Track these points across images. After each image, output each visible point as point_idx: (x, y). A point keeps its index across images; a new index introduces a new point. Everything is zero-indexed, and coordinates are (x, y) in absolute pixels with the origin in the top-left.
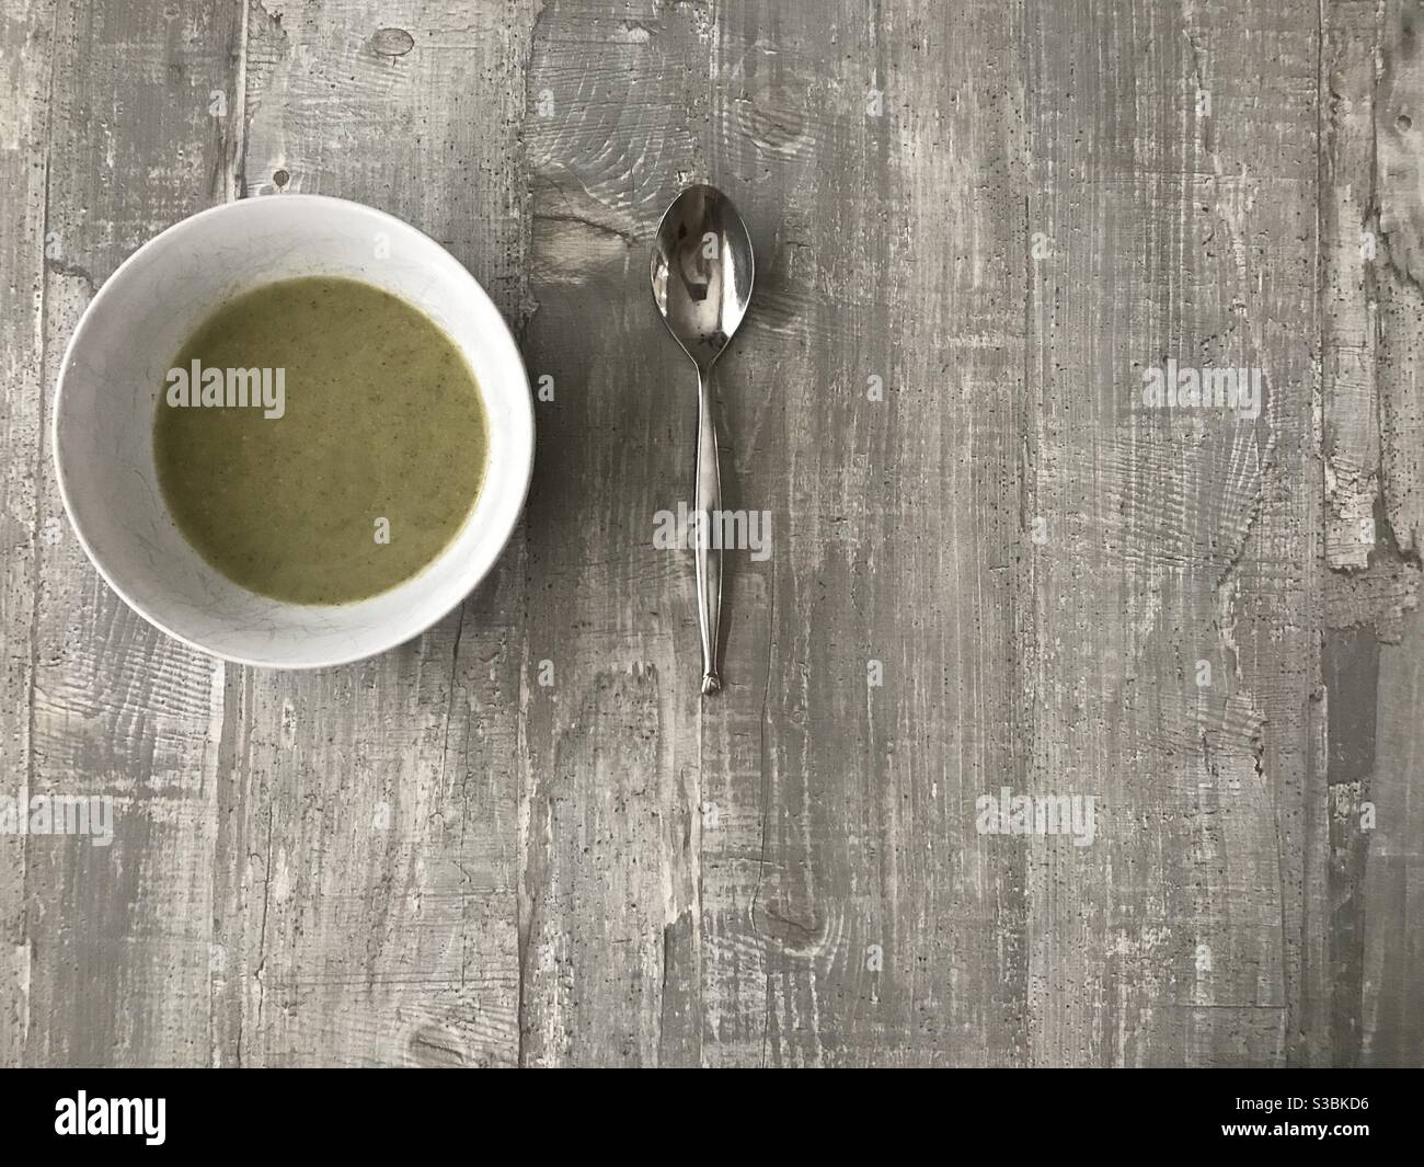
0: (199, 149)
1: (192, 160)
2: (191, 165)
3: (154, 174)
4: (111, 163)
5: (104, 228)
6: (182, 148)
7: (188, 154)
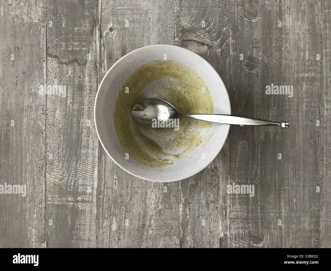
0: (88, 22)
1: (86, 25)
2: (86, 26)
3: (76, 29)
4: (64, 26)
5: (62, 44)
6: (84, 21)
7: (85, 23)
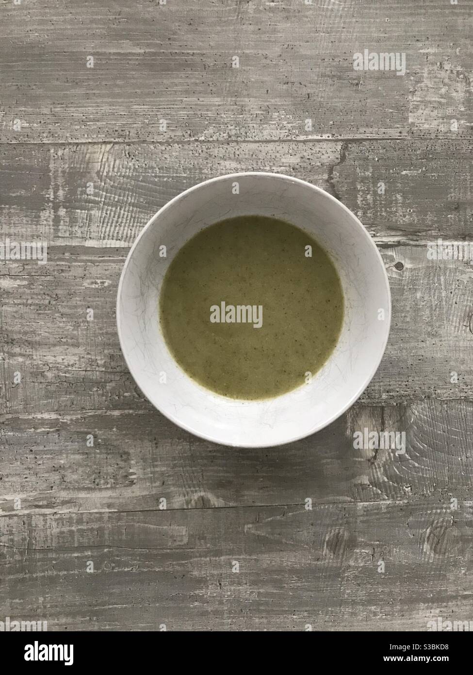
1: (407, 217)
3: (399, 197)
4: (404, 173)
5: (368, 170)
7: (410, 215)
